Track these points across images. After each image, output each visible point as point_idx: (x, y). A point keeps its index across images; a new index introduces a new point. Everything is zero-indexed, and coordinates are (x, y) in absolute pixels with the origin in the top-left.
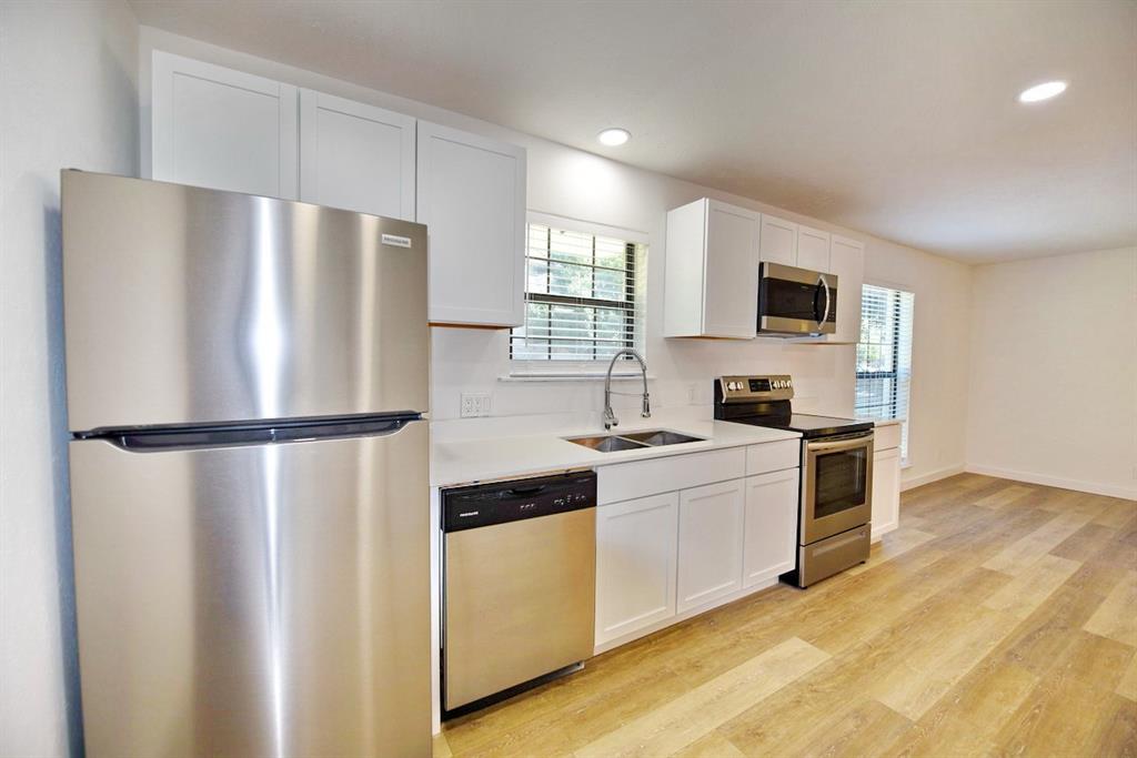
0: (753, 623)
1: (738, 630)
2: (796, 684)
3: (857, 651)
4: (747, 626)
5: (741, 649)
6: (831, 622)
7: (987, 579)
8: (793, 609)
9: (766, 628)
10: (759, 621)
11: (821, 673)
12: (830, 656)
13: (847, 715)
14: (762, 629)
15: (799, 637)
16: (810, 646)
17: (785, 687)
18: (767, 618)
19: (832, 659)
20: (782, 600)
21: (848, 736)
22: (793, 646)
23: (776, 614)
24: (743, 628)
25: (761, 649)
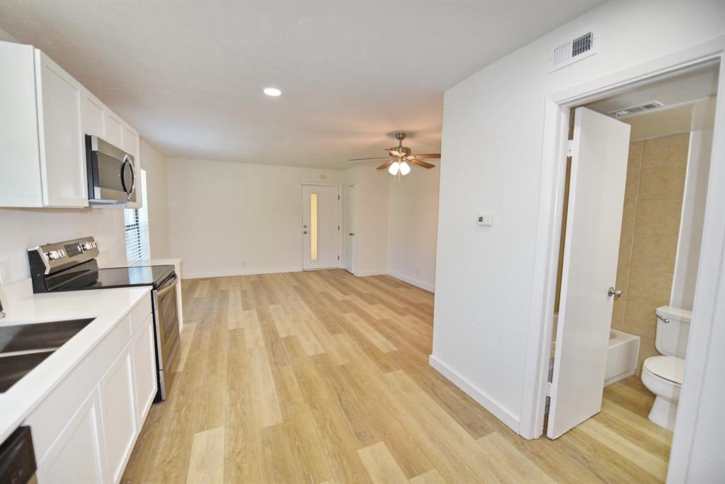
0: (160, 451)
1: (156, 466)
2: (227, 460)
3: (231, 412)
4: (158, 456)
5: (173, 476)
6: (202, 408)
7: (236, 335)
8: (172, 419)
9: (173, 445)
10: (162, 446)
11: (230, 440)
12: (224, 427)
13: (263, 448)
14: (171, 449)
15: (197, 432)
16: (208, 432)
17: (225, 468)
18: (164, 440)
19: (226, 428)
20: (160, 418)
21: (274, 457)
22: (200, 441)
23: (166, 431)
24: (157, 461)
25: (186, 463)
